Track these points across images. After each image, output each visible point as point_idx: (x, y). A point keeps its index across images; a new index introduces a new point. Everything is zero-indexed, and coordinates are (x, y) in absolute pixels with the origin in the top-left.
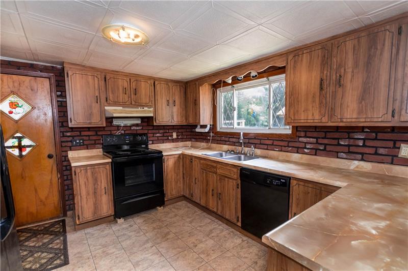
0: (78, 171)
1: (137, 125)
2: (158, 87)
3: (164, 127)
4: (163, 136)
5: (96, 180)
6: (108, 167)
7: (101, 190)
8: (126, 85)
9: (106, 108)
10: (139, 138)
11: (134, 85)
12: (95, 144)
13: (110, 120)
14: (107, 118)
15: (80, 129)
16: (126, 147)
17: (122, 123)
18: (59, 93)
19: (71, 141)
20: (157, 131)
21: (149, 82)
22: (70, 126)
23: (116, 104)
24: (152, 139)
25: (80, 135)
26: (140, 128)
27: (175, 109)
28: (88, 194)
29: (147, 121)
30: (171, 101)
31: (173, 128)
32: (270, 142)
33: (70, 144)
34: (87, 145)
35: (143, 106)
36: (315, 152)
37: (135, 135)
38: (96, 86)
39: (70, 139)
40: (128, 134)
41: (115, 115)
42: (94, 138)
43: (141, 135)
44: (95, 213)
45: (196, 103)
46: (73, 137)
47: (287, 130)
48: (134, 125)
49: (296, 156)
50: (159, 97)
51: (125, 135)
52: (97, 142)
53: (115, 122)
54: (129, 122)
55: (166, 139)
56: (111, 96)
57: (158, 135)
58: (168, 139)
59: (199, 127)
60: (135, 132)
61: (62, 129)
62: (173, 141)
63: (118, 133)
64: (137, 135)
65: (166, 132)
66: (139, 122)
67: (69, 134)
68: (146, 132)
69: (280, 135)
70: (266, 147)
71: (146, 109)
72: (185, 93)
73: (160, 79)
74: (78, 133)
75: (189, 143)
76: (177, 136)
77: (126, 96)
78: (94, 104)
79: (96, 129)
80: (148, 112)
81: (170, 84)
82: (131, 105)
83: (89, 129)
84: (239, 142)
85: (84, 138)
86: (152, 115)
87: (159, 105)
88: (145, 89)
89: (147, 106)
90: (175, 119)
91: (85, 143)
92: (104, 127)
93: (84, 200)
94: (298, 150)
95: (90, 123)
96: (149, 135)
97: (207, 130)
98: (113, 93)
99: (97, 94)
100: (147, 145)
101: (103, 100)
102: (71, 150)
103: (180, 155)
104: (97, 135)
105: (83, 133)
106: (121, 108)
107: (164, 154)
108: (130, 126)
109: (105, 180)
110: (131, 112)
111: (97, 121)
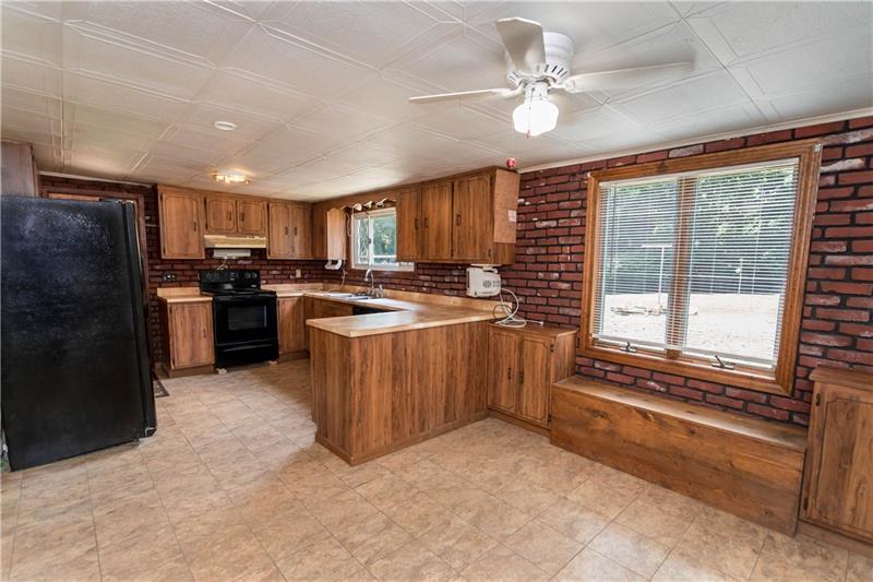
0: (174, 308)
1: (245, 258)
2: (273, 211)
3: (283, 262)
4: (282, 274)
5: (193, 320)
6: (209, 306)
7: (200, 333)
8: (231, 209)
9: (206, 236)
10: (249, 276)
11: (240, 209)
12: (190, 281)
13: (210, 251)
14: (207, 249)
15: (173, 262)
16: (229, 286)
17: (226, 255)
18: (148, 218)
19: (160, 277)
20: (273, 267)
21: (261, 204)
22: (163, 257)
23: (219, 231)
24: (266, 277)
25: (173, 270)
26: (250, 262)
27: (297, 239)
28: (185, 335)
29: (259, 254)
30: (290, 229)
31: (296, 263)
32: (396, 281)
33: (159, 280)
34: (180, 282)
35: (253, 235)
36: (431, 290)
37: (242, 271)
38: (195, 211)
39: (160, 273)
40: (233, 270)
41: (217, 246)
42: (189, 273)
43: (250, 271)
44: (192, 358)
45: (323, 231)
46: (164, 271)
47: (410, 267)
48: (240, 258)
49: (416, 295)
50: (274, 224)
51: (229, 271)
52: (193, 278)
53: (217, 255)
54: (234, 255)
55: (286, 278)
56: (212, 223)
57: (274, 272)
58: (289, 278)
59: (330, 263)
60: (242, 267)
61: (151, 261)
62: (296, 281)
63: (220, 268)
64: (245, 271)
65: (286, 270)
66: (248, 254)
67: (158, 267)
68: (258, 267)
69: (405, 273)
70: (394, 287)
71: (257, 238)
72: (312, 217)
73: (276, 201)
74: (170, 266)
75: (320, 285)
76: (302, 274)
77: (231, 223)
78: (191, 232)
79: (192, 262)
80: (259, 243)
81: (289, 206)
82: (237, 233)
83: (183, 262)
84: (363, 281)
85: (178, 273)
86: (264, 246)
87: (274, 233)
88: (255, 214)
89: (257, 235)
90: (297, 251)
91: (178, 279)
92: (202, 260)
93: (180, 342)
94: (419, 289)
95: (186, 255)
96: (261, 272)
97: (337, 267)
98: (214, 218)
99: (195, 220)
100: (259, 286)
101: (202, 227)
102: (160, 287)
103: (300, 297)
104: (192, 269)
105: (176, 267)
106: (224, 237)
107: (278, 295)
108: (236, 260)
109: (204, 321)
110: (238, 242)
111: (195, 252)
